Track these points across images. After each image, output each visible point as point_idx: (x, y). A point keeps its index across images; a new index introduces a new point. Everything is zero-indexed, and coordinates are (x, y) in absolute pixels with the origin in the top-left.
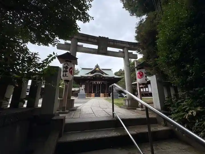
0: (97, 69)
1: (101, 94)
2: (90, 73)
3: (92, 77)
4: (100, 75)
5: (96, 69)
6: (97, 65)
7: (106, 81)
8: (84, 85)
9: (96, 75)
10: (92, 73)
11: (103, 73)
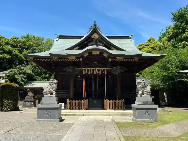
0: (95, 36)
1: (106, 102)
2: (77, 48)
3: (81, 56)
4: (102, 52)
5: (93, 36)
6: (95, 25)
7: (119, 67)
8: (55, 81)
9: (90, 52)
10: (81, 46)
11: (110, 46)
